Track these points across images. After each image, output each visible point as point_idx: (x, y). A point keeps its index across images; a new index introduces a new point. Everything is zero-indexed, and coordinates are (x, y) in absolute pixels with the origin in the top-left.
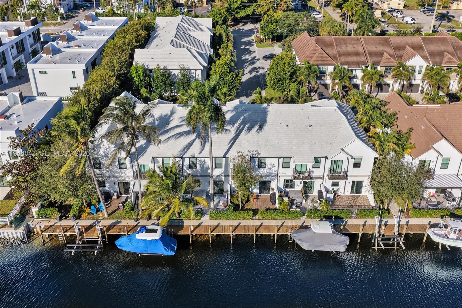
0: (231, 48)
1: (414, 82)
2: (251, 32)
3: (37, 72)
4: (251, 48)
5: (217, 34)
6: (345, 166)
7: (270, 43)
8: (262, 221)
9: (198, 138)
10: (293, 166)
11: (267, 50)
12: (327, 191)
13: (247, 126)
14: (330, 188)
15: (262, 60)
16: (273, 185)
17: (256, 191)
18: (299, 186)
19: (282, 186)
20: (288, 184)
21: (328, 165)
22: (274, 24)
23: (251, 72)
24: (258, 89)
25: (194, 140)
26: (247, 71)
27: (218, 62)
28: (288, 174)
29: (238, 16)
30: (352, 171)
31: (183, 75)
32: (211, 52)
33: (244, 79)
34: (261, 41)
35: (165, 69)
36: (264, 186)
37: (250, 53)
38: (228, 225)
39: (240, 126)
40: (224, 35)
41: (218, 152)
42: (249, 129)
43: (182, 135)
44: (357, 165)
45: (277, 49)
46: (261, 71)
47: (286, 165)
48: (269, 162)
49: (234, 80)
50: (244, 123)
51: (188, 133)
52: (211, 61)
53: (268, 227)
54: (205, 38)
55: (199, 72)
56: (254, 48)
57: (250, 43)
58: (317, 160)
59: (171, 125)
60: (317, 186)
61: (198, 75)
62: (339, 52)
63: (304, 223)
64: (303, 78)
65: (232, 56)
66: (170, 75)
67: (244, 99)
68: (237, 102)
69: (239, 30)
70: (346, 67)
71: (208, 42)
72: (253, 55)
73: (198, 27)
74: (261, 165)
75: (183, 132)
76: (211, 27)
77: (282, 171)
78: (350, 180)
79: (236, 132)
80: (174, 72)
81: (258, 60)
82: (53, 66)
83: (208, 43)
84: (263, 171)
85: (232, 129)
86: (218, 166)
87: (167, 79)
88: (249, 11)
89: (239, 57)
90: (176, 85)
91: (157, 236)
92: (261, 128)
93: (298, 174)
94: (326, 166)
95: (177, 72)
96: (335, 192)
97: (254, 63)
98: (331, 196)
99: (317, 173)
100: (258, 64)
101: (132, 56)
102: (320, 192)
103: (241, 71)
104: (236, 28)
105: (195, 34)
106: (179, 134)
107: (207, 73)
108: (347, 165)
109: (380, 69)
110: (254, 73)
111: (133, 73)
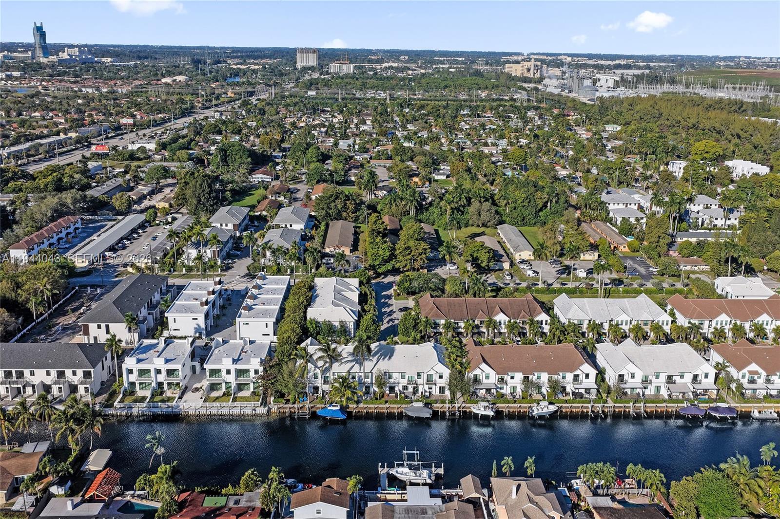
0: (373, 303)
1: (502, 331)
2: (390, 286)
3: (241, 324)
4: (390, 302)
5: (363, 292)
6: (434, 378)
7: (406, 296)
8: (390, 405)
9: (357, 364)
10: (407, 377)
11: (402, 303)
12: (426, 392)
13: (383, 356)
14: (428, 390)
15: (398, 312)
16: (397, 389)
17: (388, 392)
18: (410, 389)
19: (401, 389)
20: (405, 388)
21: (426, 377)
22: (408, 283)
23: (388, 322)
24: (392, 336)
25: (355, 364)
26: (385, 321)
27: (365, 317)
28: (404, 382)
29: (380, 271)
30: (439, 381)
31: (342, 326)
32: (359, 308)
33: (383, 328)
34: (399, 295)
35: (329, 322)
36: (392, 389)
37: (389, 306)
38: (373, 407)
39: (379, 357)
40: (369, 293)
41: (368, 370)
42: (384, 359)
44: (441, 377)
45: (410, 303)
46: (396, 322)
47: (403, 377)
48: (395, 375)
49: (376, 329)
50: (381, 355)
51: (351, 361)
52: (360, 316)
53: (393, 408)
54: (355, 297)
55: (352, 324)
56: (393, 301)
57: (389, 297)
58: (419, 375)
60: (421, 389)
61: (351, 326)
62: (449, 310)
64: (422, 328)
65: (375, 311)
66: (332, 325)
67: (383, 342)
68: (377, 343)
69: (380, 282)
70: (453, 321)
71: (356, 299)
72: (391, 309)
73: (348, 286)
74: (390, 377)
75: (349, 360)
76: (358, 286)
77: (401, 381)
78: (438, 385)
80: (334, 324)
81: (394, 312)
82: (252, 319)
83: (357, 301)
84: (392, 380)
85: (375, 360)
86: (367, 377)
87: (331, 329)
88: (389, 266)
89: (380, 311)
90: (337, 333)
91: (338, 408)
92: (390, 358)
93: (410, 382)
94: (424, 377)
95: (337, 324)
96: (430, 393)
97: (391, 315)
98: (427, 394)
99: (420, 381)
100: (394, 316)
101: (305, 312)
102: (422, 392)
103: (381, 323)
104: (377, 280)
105: (348, 294)
106: (347, 361)
107: (357, 324)
108: (435, 377)
109: (477, 322)
110: (391, 324)
111: (309, 325)
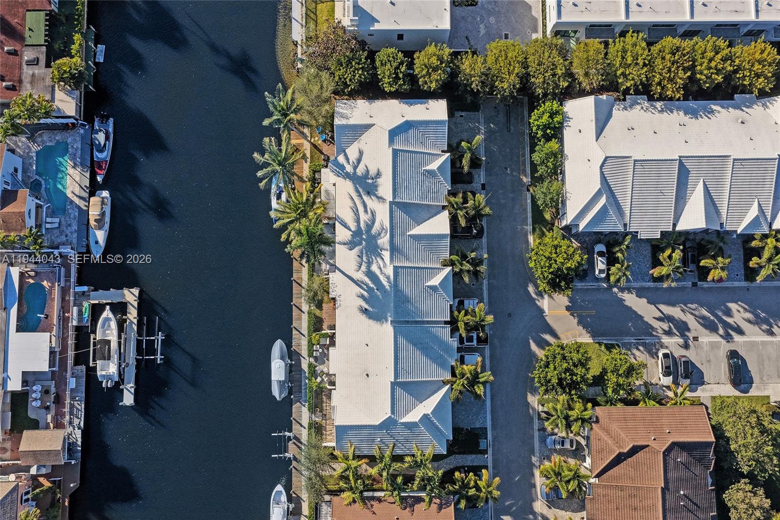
8: (306, 313)
9: (352, 233)
13: (365, 294)
25: (350, 230)
38: (303, 277)
39: (365, 285)
42: (362, 297)
43: (355, 214)
50: (369, 290)
51: (358, 221)
53: (300, 319)
59: (365, 198)
63: (304, 358)
75: (359, 215)
79: (358, 280)
92: (365, 311)
106: (357, 210)
